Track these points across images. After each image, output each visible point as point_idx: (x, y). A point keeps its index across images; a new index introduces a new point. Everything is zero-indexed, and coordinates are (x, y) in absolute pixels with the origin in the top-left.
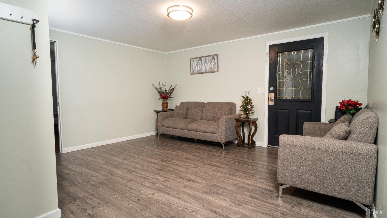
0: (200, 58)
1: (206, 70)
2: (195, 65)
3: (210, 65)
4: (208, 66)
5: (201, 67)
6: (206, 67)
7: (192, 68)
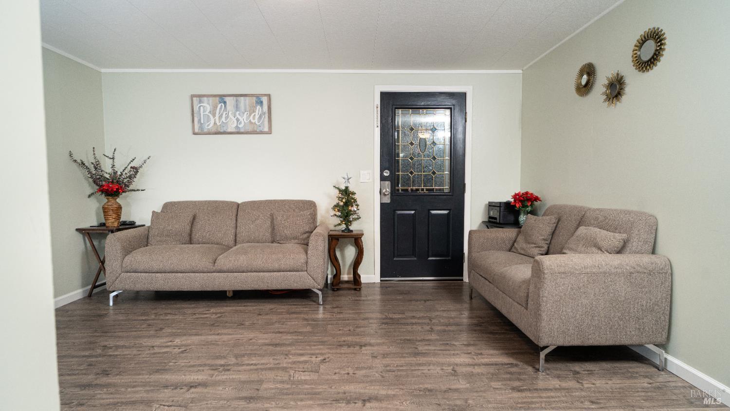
0: (222, 98)
1: (240, 126)
2: (207, 113)
3: (250, 116)
4: (244, 119)
5: (223, 119)
6: (238, 120)
7: (196, 119)
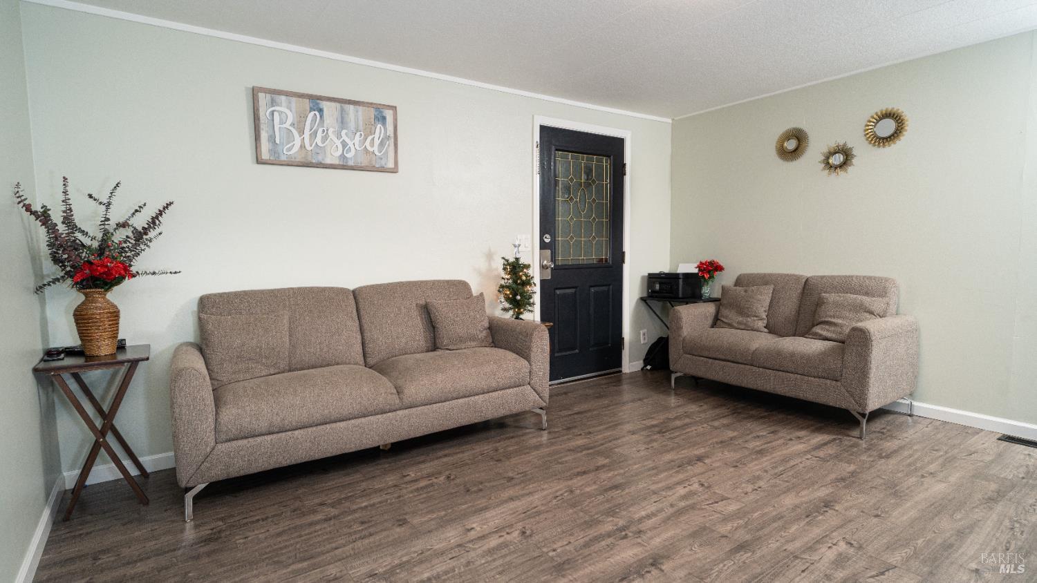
0: (315, 101)
1: (348, 156)
2: (287, 125)
4: (355, 143)
5: (318, 140)
7: (264, 136)
